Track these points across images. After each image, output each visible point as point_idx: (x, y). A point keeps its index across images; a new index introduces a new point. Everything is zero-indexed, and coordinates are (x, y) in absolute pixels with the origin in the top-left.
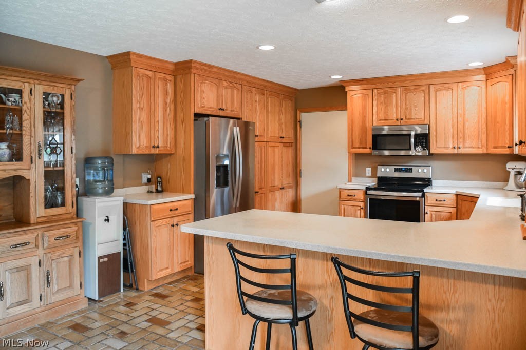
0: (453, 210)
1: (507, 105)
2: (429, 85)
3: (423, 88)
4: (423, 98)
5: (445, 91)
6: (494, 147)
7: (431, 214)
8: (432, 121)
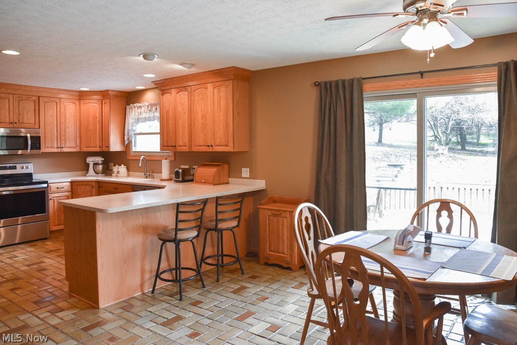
0: (69, 194)
1: (98, 120)
2: (39, 97)
3: (34, 98)
4: (34, 107)
5: (51, 104)
6: (87, 147)
7: (54, 200)
8: (41, 126)
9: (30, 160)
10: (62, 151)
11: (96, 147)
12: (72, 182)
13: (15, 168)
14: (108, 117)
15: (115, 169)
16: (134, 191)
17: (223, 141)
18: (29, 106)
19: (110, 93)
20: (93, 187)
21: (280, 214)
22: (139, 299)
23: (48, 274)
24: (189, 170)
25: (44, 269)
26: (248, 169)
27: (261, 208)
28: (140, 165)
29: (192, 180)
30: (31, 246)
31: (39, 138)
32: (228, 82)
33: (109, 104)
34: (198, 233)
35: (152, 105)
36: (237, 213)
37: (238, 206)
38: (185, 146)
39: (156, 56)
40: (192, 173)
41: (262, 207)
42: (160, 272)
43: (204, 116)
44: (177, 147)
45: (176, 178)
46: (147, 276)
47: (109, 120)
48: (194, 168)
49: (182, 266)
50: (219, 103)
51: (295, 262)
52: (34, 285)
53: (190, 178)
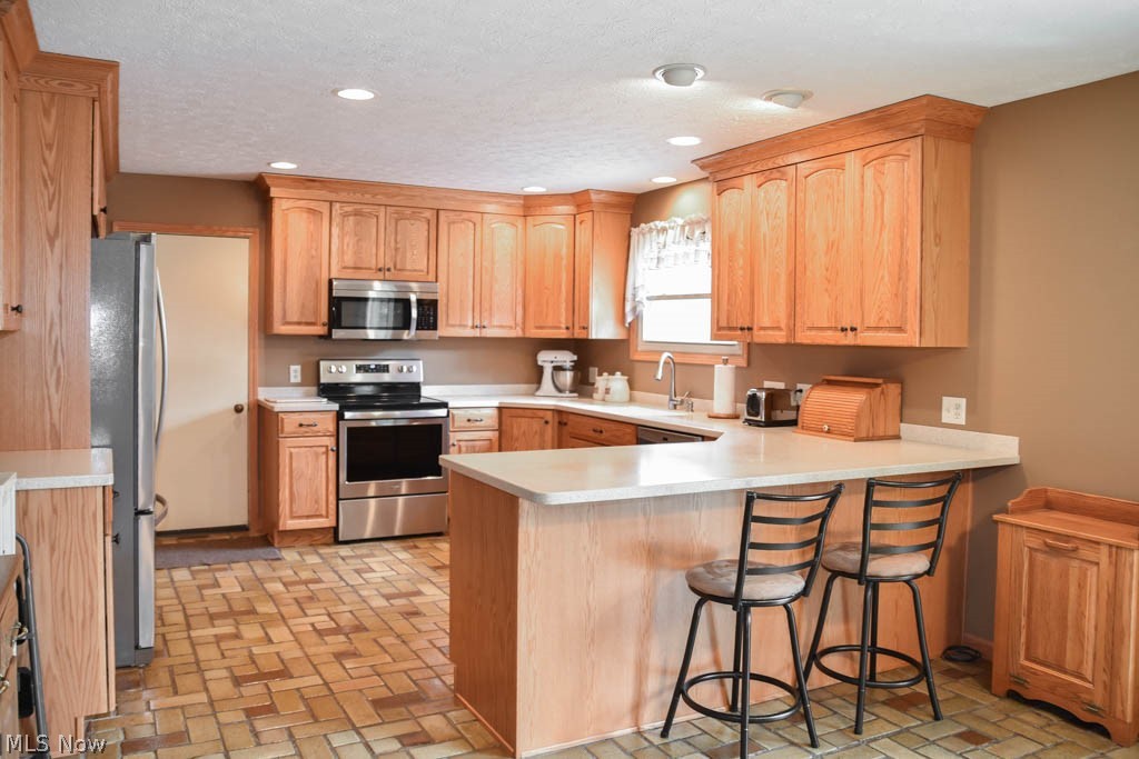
0: (493, 435)
1: (564, 262)
2: (438, 210)
3: (428, 214)
4: (426, 233)
5: (463, 226)
6: (537, 328)
7: (460, 447)
8: (442, 277)
9: (416, 353)
10: (483, 335)
11: (559, 328)
12: (500, 409)
13: (385, 369)
14: (588, 257)
15: (601, 381)
16: (640, 441)
17: (887, 316)
18: (417, 232)
19: (594, 197)
20: (547, 422)
21: (1075, 550)
22: (624, 750)
23: (423, 627)
24: (784, 394)
25: (416, 613)
26: (963, 402)
27: (1003, 523)
28: (659, 377)
29: (793, 423)
30: (405, 549)
31: (434, 303)
32: (910, 144)
33: (590, 223)
34: (806, 582)
35: (692, 224)
36: (929, 535)
37: (932, 512)
38: (779, 328)
39: (701, 74)
40: (793, 404)
41: (1009, 519)
42: (688, 678)
43: (832, 246)
44: (755, 332)
45: (749, 414)
46: (653, 684)
47: (589, 264)
48: (801, 391)
49: (754, 668)
50: (879, 208)
51: (1123, 712)
52: (386, 652)
53: (790, 415)
